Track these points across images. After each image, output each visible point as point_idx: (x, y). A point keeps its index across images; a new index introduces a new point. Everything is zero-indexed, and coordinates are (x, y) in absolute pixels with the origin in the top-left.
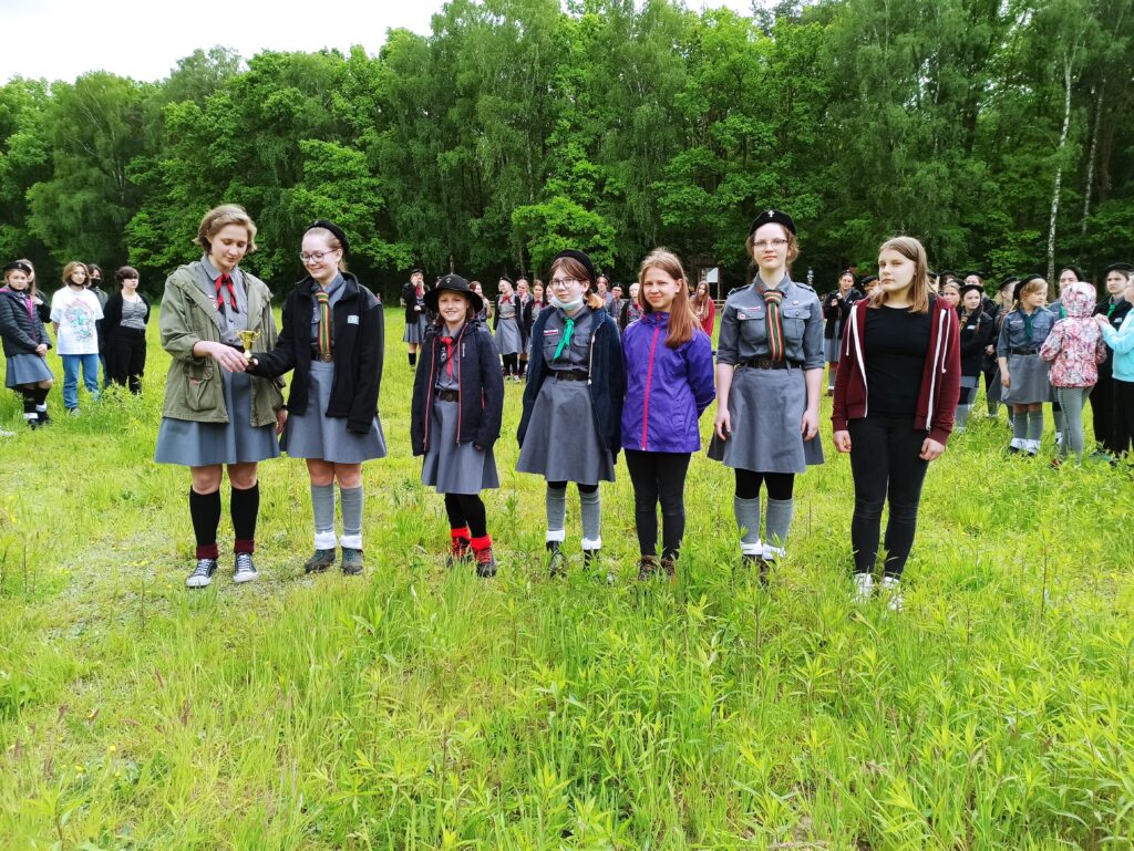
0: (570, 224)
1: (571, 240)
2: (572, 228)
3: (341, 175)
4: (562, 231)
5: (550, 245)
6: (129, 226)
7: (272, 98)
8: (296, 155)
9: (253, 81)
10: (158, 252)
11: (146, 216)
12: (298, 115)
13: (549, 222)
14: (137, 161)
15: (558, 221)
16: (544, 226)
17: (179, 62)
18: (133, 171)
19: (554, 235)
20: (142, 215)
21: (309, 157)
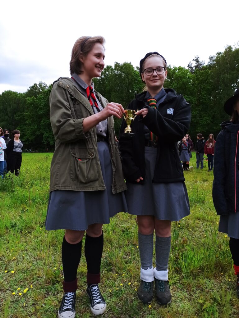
17: (30, 87)
18: (17, 116)
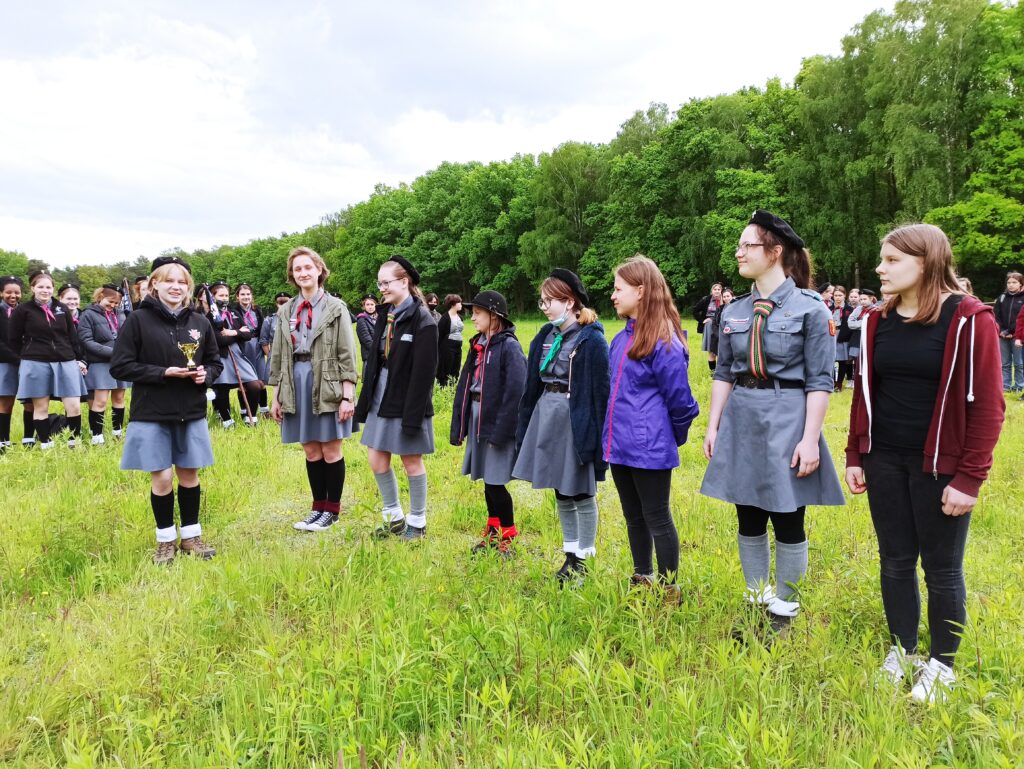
0: (996, 220)
1: (996, 237)
2: (997, 224)
3: (750, 198)
4: (986, 229)
5: (970, 244)
6: (582, 260)
7: (693, 140)
8: (711, 185)
9: (679, 128)
10: (601, 278)
11: (593, 250)
12: (715, 152)
13: (969, 221)
14: (591, 207)
15: (980, 218)
16: (962, 225)
17: (623, 125)
18: (588, 215)
19: (976, 233)
20: (592, 249)
21: (723, 185)
